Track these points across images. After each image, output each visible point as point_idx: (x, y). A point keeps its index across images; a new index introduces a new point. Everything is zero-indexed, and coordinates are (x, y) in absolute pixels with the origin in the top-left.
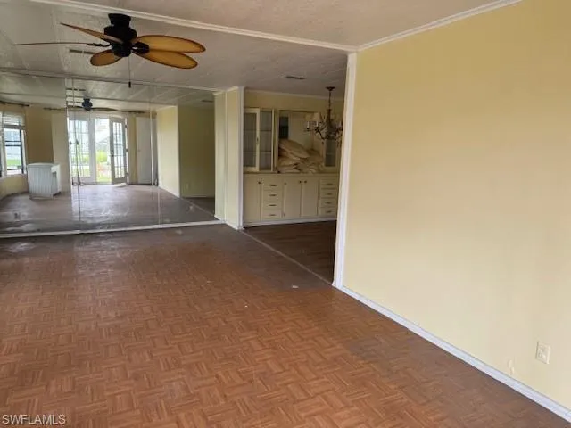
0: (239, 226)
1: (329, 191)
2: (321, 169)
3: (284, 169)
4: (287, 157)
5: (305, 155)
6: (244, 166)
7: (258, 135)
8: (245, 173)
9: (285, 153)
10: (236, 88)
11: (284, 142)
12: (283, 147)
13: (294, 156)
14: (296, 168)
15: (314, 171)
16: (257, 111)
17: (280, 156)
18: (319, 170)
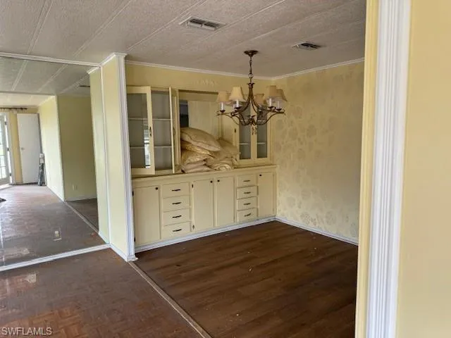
0: (129, 255)
1: (247, 190)
2: (236, 163)
3: (189, 166)
4: (192, 152)
5: (216, 148)
6: (132, 167)
7: (150, 124)
8: (134, 177)
9: (189, 147)
10: (113, 56)
11: (187, 131)
12: (187, 138)
13: (201, 150)
14: (205, 165)
15: (228, 167)
16: (147, 90)
17: (183, 150)
18: (233, 165)
